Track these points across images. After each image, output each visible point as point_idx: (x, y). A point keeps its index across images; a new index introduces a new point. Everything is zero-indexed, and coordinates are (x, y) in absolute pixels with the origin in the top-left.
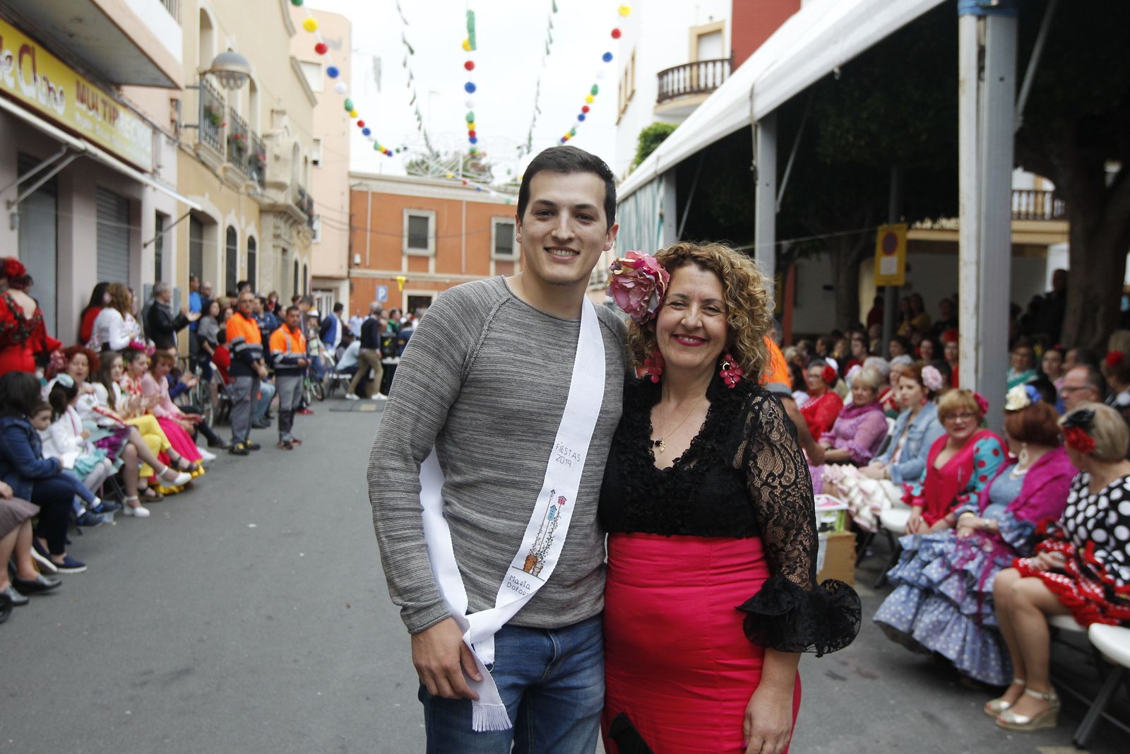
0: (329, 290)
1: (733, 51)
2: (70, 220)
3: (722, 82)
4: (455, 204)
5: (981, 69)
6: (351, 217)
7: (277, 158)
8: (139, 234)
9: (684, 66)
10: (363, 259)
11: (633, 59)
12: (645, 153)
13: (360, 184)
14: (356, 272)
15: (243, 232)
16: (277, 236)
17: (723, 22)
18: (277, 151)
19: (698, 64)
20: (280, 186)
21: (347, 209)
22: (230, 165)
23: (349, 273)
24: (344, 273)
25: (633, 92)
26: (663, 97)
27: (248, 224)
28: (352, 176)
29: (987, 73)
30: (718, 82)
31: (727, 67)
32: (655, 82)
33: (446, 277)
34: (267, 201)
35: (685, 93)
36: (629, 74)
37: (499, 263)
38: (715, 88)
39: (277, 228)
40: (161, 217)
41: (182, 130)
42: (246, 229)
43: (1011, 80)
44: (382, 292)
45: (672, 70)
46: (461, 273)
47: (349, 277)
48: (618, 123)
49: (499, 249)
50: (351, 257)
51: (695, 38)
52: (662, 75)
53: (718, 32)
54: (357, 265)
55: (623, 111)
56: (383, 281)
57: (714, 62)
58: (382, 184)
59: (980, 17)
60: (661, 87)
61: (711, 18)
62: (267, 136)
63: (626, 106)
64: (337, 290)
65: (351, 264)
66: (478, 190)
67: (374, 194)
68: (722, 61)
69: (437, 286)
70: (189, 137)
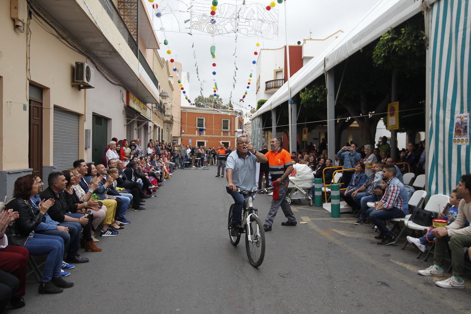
0: (175, 140)
1: (284, 77)
2: (141, 131)
3: (282, 85)
4: (211, 115)
5: (291, 111)
6: (181, 119)
7: (167, 109)
8: (148, 132)
9: (272, 81)
10: (185, 131)
11: (259, 77)
12: (259, 107)
13: (184, 110)
14: (183, 135)
15: (161, 128)
16: (167, 128)
17: (283, 68)
18: (167, 107)
19: (276, 80)
20: (168, 116)
21: (180, 118)
22: (160, 113)
23: (181, 135)
24: (180, 136)
25: (259, 87)
26: (267, 89)
27: (162, 126)
28: (181, 108)
29: (292, 112)
30: (281, 85)
31: (283, 81)
32: (265, 84)
33: (209, 136)
34: (165, 120)
35: (273, 88)
36: (259, 80)
37: (224, 132)
38: (280, 87)
39: (167, 126)
40: (150, 127)
41: (153, 108)
42: (161, 127)
43: (296, 113)
44: (190, 141)
45: (269, 81)
46: (213, 135)
47: (181, 137)
48: (256, 93)
49: (224, 128)
50: (181, 131)
51: (275, 72)
52: (267, 83)
53: (281, 71)
54: (183, 133)
55: (258, 91)
56: (191, 138)
57: (280, 80)
58: (190, 110)
59: (291, 104)
60: (266, 86)
61: (279, 68)
62: (165, 103)
63: (258, 90)
64: (177, 140)
65: (181, 133)
66: (218, 111)
67: (187, 112)
68: (282, 80)
69: (206, 138)
70: (154, 109)
